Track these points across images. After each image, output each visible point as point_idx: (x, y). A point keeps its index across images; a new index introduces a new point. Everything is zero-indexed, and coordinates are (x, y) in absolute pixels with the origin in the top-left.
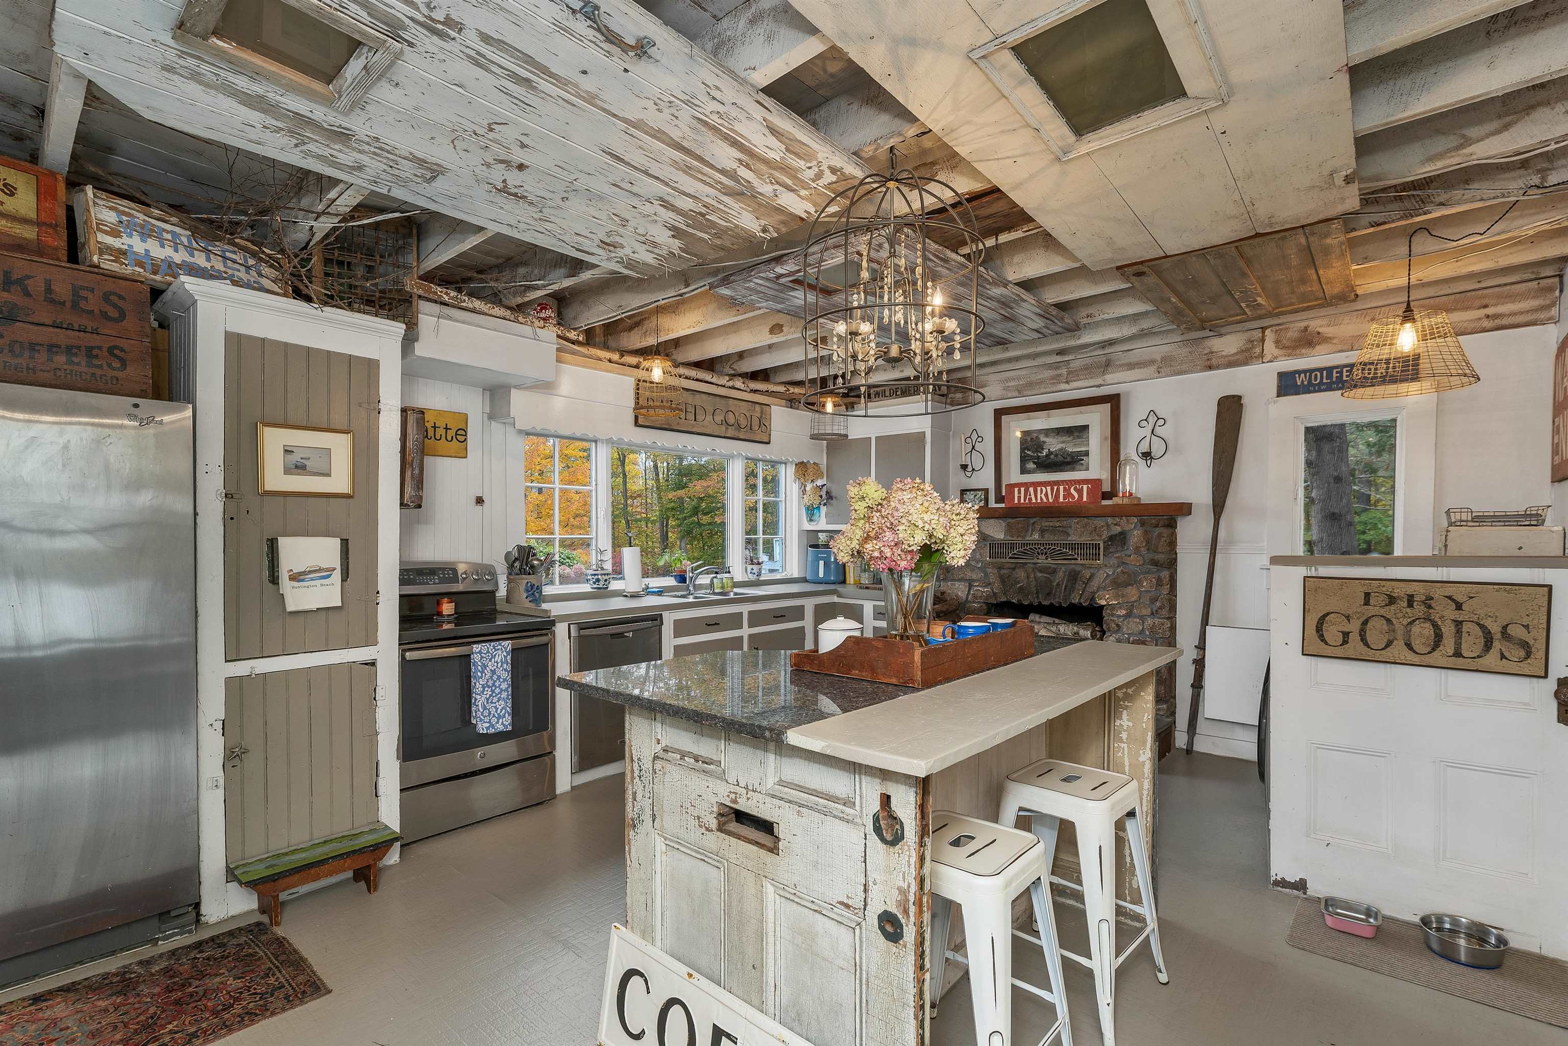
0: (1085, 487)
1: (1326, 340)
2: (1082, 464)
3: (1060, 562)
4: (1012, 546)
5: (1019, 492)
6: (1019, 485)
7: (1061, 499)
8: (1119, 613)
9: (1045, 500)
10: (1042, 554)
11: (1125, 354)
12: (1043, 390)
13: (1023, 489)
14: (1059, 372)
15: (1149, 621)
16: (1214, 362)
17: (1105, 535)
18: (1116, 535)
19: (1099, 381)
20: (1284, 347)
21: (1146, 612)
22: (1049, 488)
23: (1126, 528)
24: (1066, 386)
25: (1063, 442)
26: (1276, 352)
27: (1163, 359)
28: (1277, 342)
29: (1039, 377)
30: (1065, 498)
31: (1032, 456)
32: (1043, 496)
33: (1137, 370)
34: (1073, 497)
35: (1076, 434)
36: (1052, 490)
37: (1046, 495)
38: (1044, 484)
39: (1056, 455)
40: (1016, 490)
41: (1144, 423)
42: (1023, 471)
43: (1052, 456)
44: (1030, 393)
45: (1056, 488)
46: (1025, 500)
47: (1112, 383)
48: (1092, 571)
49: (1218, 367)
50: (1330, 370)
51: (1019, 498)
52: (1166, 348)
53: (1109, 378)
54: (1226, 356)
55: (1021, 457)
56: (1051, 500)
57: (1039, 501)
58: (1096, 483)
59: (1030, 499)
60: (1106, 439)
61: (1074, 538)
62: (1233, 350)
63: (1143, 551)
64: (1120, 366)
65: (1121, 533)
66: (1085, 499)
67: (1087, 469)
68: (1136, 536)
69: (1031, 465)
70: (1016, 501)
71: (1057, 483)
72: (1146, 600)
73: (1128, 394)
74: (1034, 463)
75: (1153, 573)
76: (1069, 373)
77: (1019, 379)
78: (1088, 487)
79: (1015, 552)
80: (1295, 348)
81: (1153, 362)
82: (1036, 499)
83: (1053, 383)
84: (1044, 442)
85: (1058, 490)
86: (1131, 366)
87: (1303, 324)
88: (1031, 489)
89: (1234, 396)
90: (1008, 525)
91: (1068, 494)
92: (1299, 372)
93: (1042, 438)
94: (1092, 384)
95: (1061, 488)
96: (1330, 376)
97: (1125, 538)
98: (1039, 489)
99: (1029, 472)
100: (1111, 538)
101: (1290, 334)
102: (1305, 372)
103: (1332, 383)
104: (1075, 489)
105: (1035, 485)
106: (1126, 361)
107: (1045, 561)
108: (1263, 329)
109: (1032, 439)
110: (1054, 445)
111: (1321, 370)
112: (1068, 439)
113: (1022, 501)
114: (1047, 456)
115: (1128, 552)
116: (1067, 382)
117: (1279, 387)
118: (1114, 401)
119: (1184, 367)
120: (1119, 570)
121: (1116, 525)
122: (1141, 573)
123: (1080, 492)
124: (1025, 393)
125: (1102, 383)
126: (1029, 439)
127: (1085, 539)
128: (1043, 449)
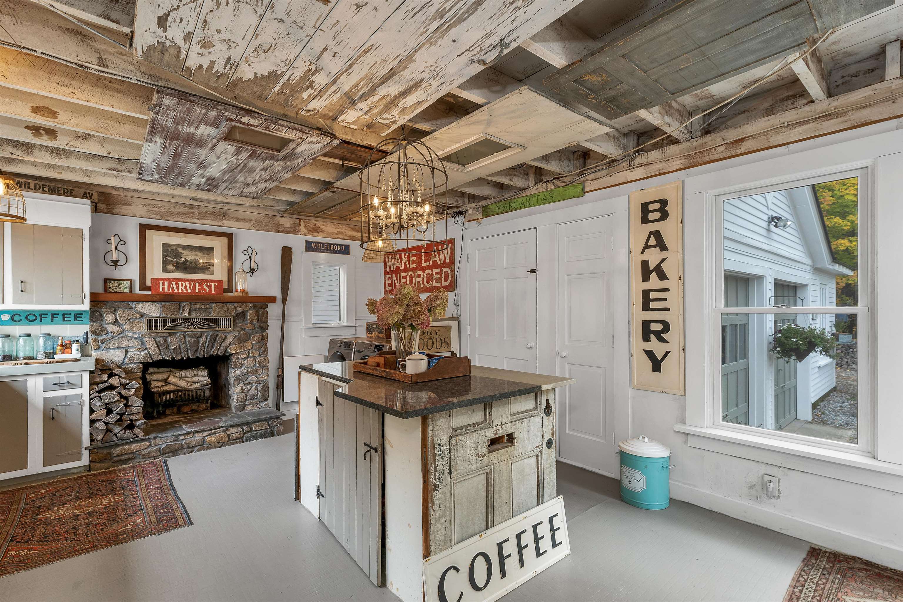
0: (213, 285)
1: (322, 231)
2: (209, 271)
3: (204, 330)
4: (166, 321)
5: (164, 284)
6: (164, 280)
7: (197, 291)
8: (242, 357)
9: (185, 291)
10: (191, 326)
11: (235, 212)
12: (180, 220)
13: (166, 283)
14: (192, 211)
15: (258, 359)
16: (280, 229)
17: (233, 313)
18: (240, 313)
19: (220, 223)
20: (308, 230)
21: (256, 354)
22: (187, 284)
23: (246, 310)
24: (198, 221)
25: (195, 255)
26: (306, 231)
27: (257, 221)
28: (305, 227)
29: (177, 210)
30: (199, 290)
31: (172, 261)
32: (182, 288)
33: (242, 223)
34: (205, 290)
35: (205, 252)
36: (190, 285)
37: (186, 287)
38: (185, 280)
39: (191, 263)
40: (161, 283)
41: (245, 252)
42: (164, 270)
43: (188, 263)
44: (170, 219)
45: (192, 283)
46: (169, 290)
47: (228, 226)
48: (225, 334)
49: (282, 232)
50: (324, 244)
51: (164, 288)
52: (257, 215)
53: (226, 223)
54: (285, 228)
55: (163, 260)
56: (189, 291)
57: (180, 291)
58: (220, 282)
59: (173, 290)
60: (225, 258)
61: (213, 315)
62: (288, 226)
63: (255, 321)
64: (233, 218)
65: (243, 312)
66: (213, 292)
67: (213, 274)
68: (251, 314)
69: (171, 267)
70: (161, 290)
71: (194, 281)
72: (256, 347)
73: (236, 234)
74: (174, 266)
75: (259, 333)
76: (199, 213)
77: (161, 207)
78: (215, 285)
79: (170, 325)
80: (312, 231)
81: (250, 221)
82: (178, 289)
83: (188, 217)
84: (182, 253)
85: (194, 285)
86: (239, 220)
87: (315, 222)
88: (174, 283)
89: (289, 247)
90: (164, 306)
91: (201, 288)
92: (313, 242)
93: (180, 250)
94: (217, 224)
95: (197, 284)
96: (323, 247)
97: (245, 315)
98: (180, 283)
99: (169, 271)
100: (237, 315)
101: (310, 225)
102: (315, 242)
103: (324, 249)
104: (207, 285)
105: (177, 280)
106: (236, 216)
107: (194, 330)
108: (300, 220)
109: (172, 250)
110: (189, 256)
111: (321, 243)
112: (200, 254)
113: (166, 290)
114: (184, 262)
115: (246, 323)
116: (198, 219)
117: (306, 247)
118: (230, 237)
119: (267, 227)
120: (241, 332)
121: (240, 307)
122: (253, 334)
123: (210, 287)
124: (166, 218)
125: (222, 225)
126: (170, 250)
127: (222, 315)
128: (181, 258)
